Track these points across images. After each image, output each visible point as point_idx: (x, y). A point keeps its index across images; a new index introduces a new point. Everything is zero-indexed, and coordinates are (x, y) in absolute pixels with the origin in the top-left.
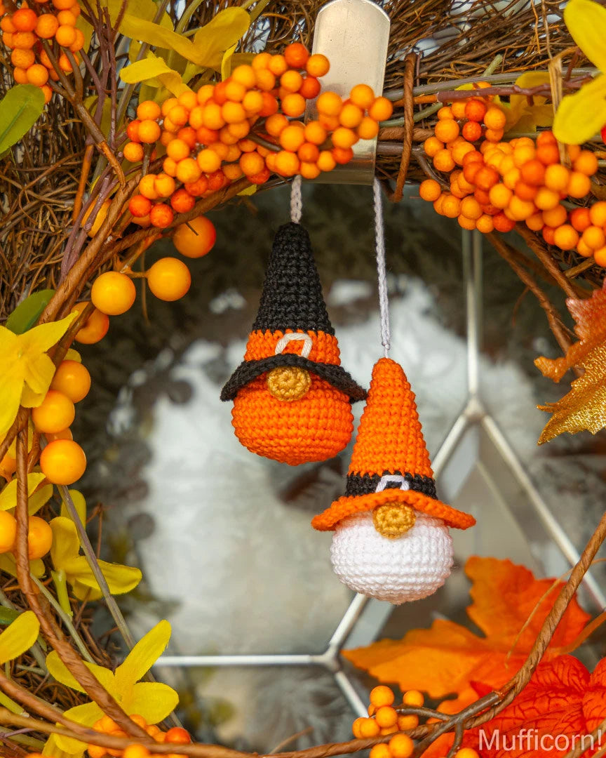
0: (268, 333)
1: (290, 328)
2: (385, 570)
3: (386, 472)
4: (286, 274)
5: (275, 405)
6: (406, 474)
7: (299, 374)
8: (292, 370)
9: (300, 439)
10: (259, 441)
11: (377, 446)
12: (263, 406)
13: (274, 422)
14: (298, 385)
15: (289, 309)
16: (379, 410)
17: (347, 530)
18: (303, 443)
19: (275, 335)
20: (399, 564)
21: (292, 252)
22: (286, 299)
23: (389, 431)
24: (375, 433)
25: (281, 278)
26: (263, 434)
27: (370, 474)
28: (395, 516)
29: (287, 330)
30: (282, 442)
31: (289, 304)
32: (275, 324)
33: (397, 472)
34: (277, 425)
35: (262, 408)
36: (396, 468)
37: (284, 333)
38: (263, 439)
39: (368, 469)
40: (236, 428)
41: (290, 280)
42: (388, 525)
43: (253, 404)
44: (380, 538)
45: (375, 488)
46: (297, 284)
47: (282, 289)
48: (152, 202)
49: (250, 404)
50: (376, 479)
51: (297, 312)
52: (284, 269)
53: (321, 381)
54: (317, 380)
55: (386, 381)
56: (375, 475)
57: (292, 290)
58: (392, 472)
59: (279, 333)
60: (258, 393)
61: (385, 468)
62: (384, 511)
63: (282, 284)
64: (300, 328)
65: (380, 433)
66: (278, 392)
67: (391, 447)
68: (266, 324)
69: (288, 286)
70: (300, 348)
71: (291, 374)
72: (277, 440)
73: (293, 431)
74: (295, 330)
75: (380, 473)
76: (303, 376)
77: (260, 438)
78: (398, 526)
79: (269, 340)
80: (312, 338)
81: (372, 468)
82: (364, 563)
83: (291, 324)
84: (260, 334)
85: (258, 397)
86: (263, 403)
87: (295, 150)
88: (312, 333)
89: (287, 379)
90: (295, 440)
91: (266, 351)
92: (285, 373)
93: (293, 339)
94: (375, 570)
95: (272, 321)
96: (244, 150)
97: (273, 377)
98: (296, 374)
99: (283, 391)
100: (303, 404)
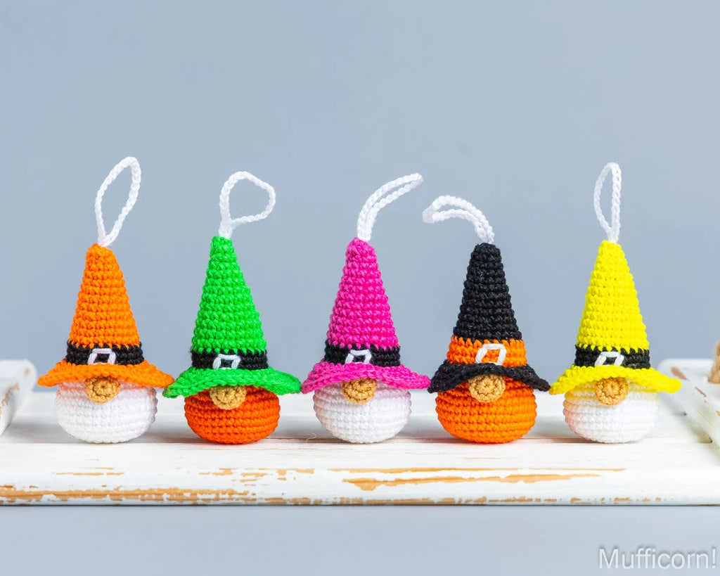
0: (469, 341)
1: (488, 338)
7: (496, 380)
8: (490, 377)
14: (495, 390)
19: (475, 344)
29: (486, 340)
32: (475, 334)
37: (483, 343)
53: (512, 382)
54: (509, 381)
59: (478, 342)
64: (496, 338)
66: (478, 396)
70: (497, 357)
71: (490, 381)
74: (492, 339)
76: (500, 382)
79: (470, 348)
80: (506, 346)
83: (489, 335)
84: (462, 341)
88: (505, 342)
89: (487, 386)
91: (468, 358)
92: (484, 380)
93: (490, 348)
97: (475, 384)
98: (494, 380)
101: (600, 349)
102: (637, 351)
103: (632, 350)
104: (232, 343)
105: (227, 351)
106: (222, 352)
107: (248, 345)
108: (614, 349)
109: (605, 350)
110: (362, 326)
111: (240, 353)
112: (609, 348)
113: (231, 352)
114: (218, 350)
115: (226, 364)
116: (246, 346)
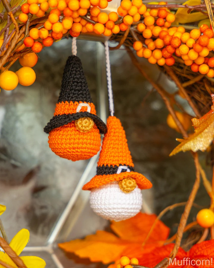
0: (71, 103)
2: (123, 206)
3: (120, 165)
4: (76, 78)
5: (77, 134)
6: (128, 166)
7: (91, 121)
8: (87, 119)
9: (87, 149)
10: (68, 150)
11: (115, 154)
12: (72, 134)
13: (77, 141)
14: (90, 125)
15: (79, 93)
16: (114, 138)
17: (104, 189)
18: (87, 151)
19: (75, 104)
20: (129, 204)
21: (77, 68)
22: (78, 88)
23: (120, 147)
24: (113, 148)
25: (74, 79)
26: (71, 146)
27: (113, 165)
28: (130, 183)
29: (80, 102)
30: (79, 150)
31: (79, 91)
32: (74, 99)
33: (125, 165)
34: (78, 143)
35: (71, 135)
36: (124, 163)
38: (70, 149)
39: (112, 163)
40: (50, 144)
41: (78, 80)
42: (127, 187)
43: (67, 133)
44: (121, 193)
45: (117, 171)
46: (81, 82)
47: (75, 83)
48: (35, 41)
49: (65, 133)
50: (116, 168)
51: (82, 94)
52: (75, 75)
55: (116, 126)
56: (115, 166)
57: (80, 84)
58: (123, 165)
59: (77, 103)
60: (69, 128)
61: (120, 163)
62: (125, 181)
63: (75, 82)
64: (85, 101)
65: (115, 148)
66: (82, 128)
67: (121, 154)
68: (69, 98)
69: (77, 83)
70: (87, 109)
71: (88, 121)
72: (77, 150)
73: (84, 146)
74: (83, 102)
75: (118, 165)
77: (69, 149)
78: (131, 187)
79: (67, 106)
80: (90, 105)
81: (114, 163)
82: (114, 203)
83: (81, 99)
84: (63, 103)
85: (69, 130)
86: (71, 133)
87: (104, 23)
88: (89, 103)
89: (86, 123)
90: (85, 150)
91: (71, 110)
92: (85, 120)
93: (83, 106)
94: (119, 206)
95: (72, 98)
96: (75, 21)
97: (80, 122)
98: (89, 120)
99: (84, 128)
100: (89, 134)
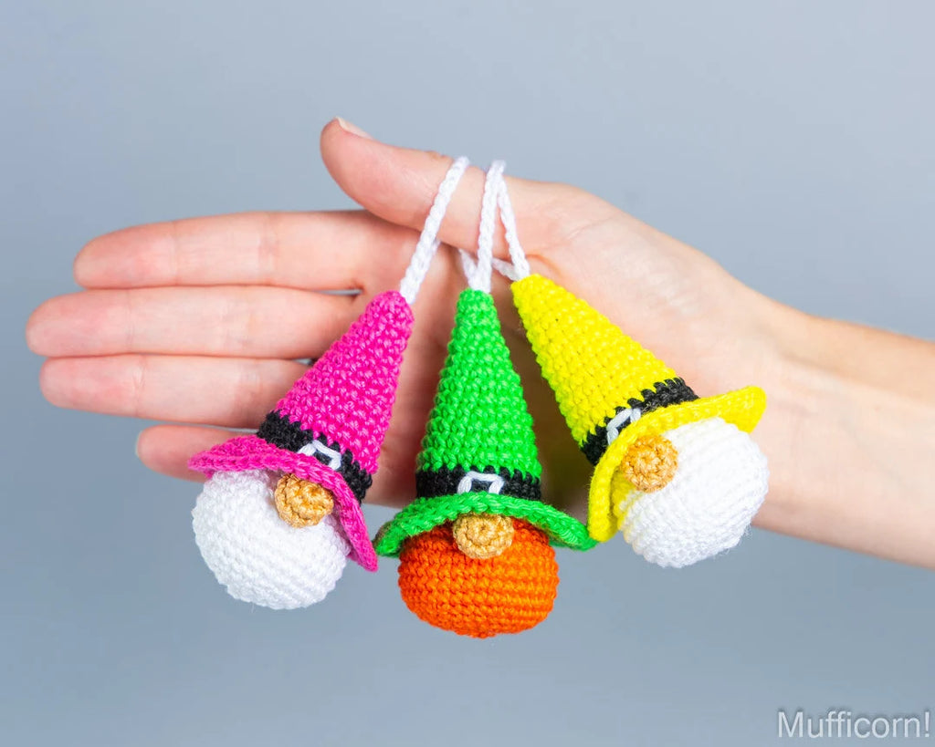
101: (602, 424)
102: (654, 390)
103: (644, 393)
104: (492, 456)
105: (482, 468)
106: (474, 468)
107: (516, 461)
108: (619, 409)
109: (608, 420)
110: (349, 417)
111: (504, 472)
112: (612, 414)
113: (489, 470)
114: (467, 466)
115: (478, 487)
116: (512, 463)
